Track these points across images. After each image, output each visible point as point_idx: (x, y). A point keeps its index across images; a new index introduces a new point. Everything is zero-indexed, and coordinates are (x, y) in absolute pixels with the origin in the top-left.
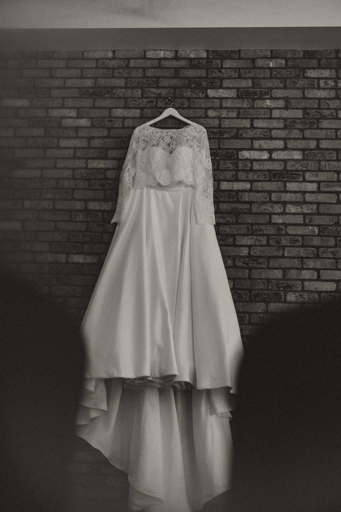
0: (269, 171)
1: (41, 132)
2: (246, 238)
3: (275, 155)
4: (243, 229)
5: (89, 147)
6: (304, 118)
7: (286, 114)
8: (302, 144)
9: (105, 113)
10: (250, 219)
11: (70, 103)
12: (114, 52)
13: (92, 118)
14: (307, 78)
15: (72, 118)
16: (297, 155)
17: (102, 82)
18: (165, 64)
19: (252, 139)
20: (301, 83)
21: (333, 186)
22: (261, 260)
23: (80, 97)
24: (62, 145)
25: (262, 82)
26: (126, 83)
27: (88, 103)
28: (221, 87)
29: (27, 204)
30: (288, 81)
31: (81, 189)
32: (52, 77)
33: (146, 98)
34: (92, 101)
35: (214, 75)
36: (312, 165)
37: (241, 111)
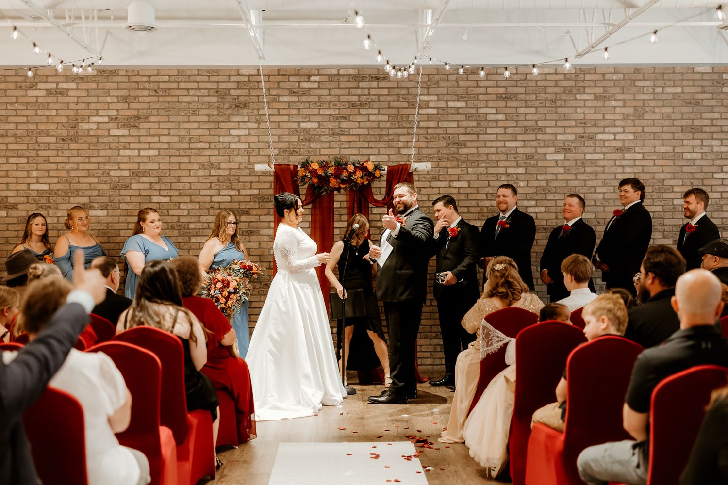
0: (615, 147)
1: (474, 124)
2: (602, 188)
3: (618, 137)
4: (600, 183)
5: (505, 133)
6: (634, 113)
7: (624, 110)
8: (633, 129)
9: (513, 111)
10: (603, 176)
11: (491, 104)
12: (517, 69)
13: (506, 114)
14: (637, 86)
15: (493, 114)
16: (631, 137)
17: (511, 90)
18: (549, 77)
19: (604, 127)
20: (633, 90)
21: (651, 156)
22: (611, 201)
23: (497, 100)
24: (488, 132)
25: (609, 89)
26: (526, 90)
27: (502, 104)
28: (584, 93)
29: (470, 170)
30: (625, 88)
31: (502, 160)
32: (478, 86)
33: (538, 100)
34: (505, 102)
35: (580, 85)
36: (640, 143)
37: (597, 108)
